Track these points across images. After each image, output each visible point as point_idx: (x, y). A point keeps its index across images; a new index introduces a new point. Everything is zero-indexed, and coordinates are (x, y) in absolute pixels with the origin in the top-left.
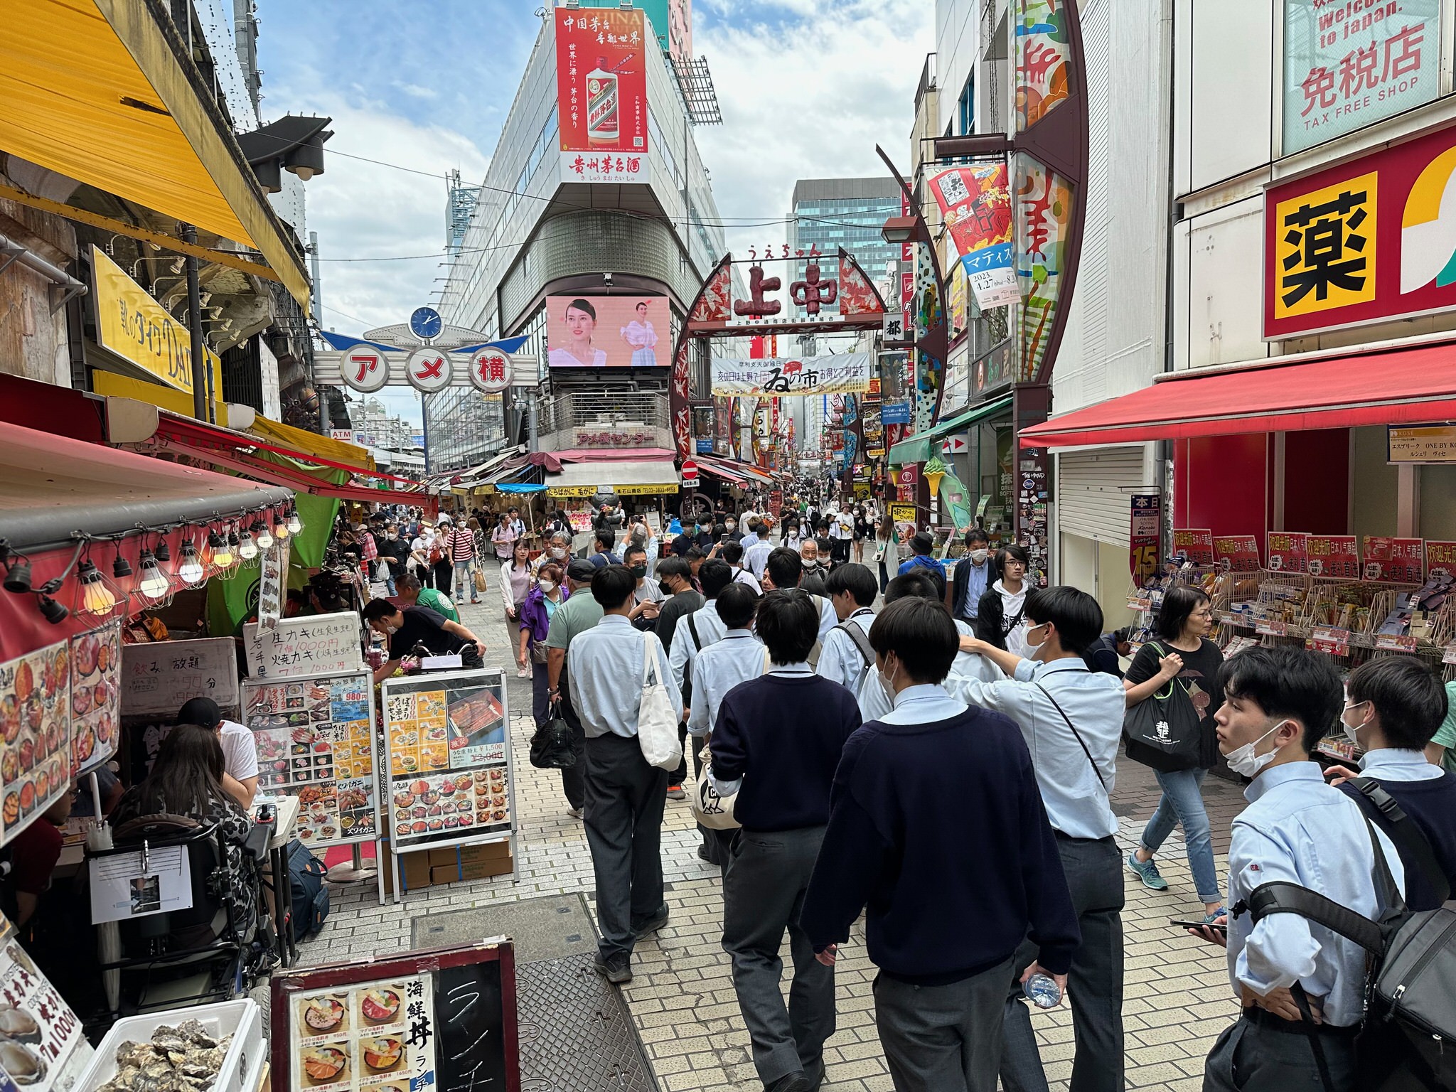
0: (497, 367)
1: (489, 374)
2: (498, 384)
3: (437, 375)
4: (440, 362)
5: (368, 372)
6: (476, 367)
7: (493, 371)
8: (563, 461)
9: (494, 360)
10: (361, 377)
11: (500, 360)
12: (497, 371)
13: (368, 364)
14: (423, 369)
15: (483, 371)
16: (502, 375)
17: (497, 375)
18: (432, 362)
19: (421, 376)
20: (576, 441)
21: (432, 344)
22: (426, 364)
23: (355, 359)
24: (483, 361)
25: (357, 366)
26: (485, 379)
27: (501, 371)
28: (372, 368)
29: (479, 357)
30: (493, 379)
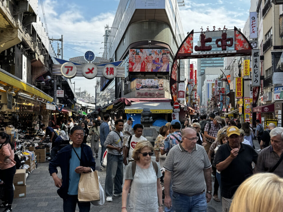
0: (112, 71)
1: (109, 73)
2: (112, 76)
3: (92, 73)
4: (93, 69)
5: (70, 72)
6: (105, 70)
7: (110, 72)
8: (132, 101)
9: (111, 68)
10: (67, 73)
11: (113, 68)
12: (112, 72)
13: (70, 69)
14: (88, 71)
15: (107, 72)
17: (112, 73)
18: (91, 69)
19: (87, 73)
20: (136, 95)
21: (91, 63)
22: (89, 69)
23: (66, 67)
24: (107, 69)
25: (66, 69)
26: (107, 74)
27: (113, 72)
28: (71, 70)
29: (106, 67)
30: (110, 74)
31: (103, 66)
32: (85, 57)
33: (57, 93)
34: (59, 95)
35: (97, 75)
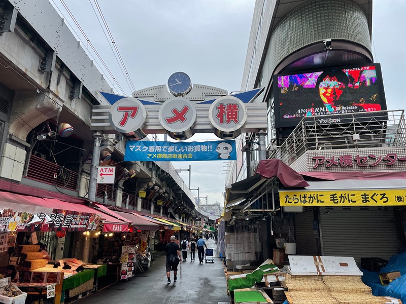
0: (232, 112)
1: (225, 118)
3: (183, 119)
4: (186, 109)
5: (130, 119)
7: (228, 115)
9: (230, 106)
10: (123, 123)
11: (235, 106)
12: (232, 115)
13: (130, 112)
14: (172, 115)
15: (220, 116)
16: (236, 118)
17: (232, 118)
18: (180, 109)
19: (170, 121)
20: (311, 165)
22: (175, 111)
23: (121, 109)
24: (221, 107)
25: (121, 115)
26: (221, 122)
27: (236, 115)
28: (133, 115)
30: (228, 122)
32: (169, 85)
33: (99, 173)
34: (103, 178)
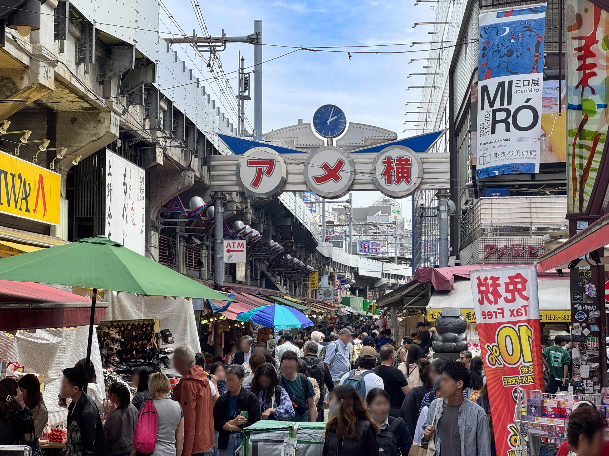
0: (403, 169)
1: (393, 176)
2: (403, 187)
3: (337, 178)
4: (340, 164)
5: (265, 178)
6: (381, 168)
7: (398, 173)
8: (458, 278)
9: (400, 160)
10: (256, 183)
11: (407, 160)
12: (403, 173)
13: (265, 168)
14: (322, 172)
15: (387, 173)
16: (408, 177)
17: (403, 177)
18: (332, 164)
19: (320, 180)
20: (483, 253)
21: (334, 145)
22: (325, 167)
23: (251, 163)
24: (388, 162)
25: (253, 171)
26: (389, 182)
27: (408, 173)
28: (269, 172)
29: (383, 157)
30: (398, 182)
31: (374, 155)
32: (315, 125)
33: (226, 249)
34: (231, 256)
35: (353, 184)
